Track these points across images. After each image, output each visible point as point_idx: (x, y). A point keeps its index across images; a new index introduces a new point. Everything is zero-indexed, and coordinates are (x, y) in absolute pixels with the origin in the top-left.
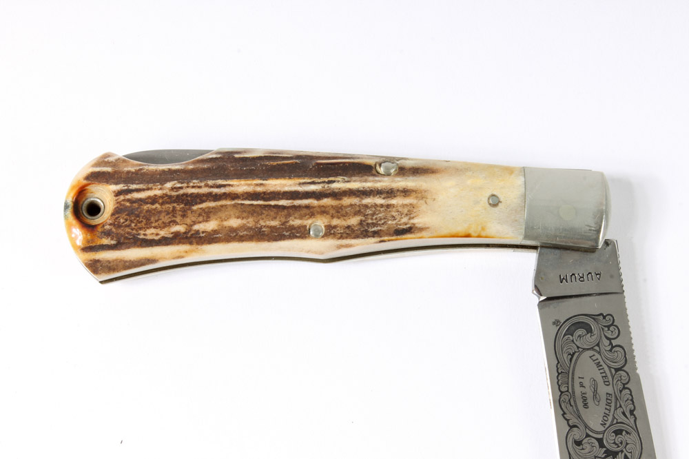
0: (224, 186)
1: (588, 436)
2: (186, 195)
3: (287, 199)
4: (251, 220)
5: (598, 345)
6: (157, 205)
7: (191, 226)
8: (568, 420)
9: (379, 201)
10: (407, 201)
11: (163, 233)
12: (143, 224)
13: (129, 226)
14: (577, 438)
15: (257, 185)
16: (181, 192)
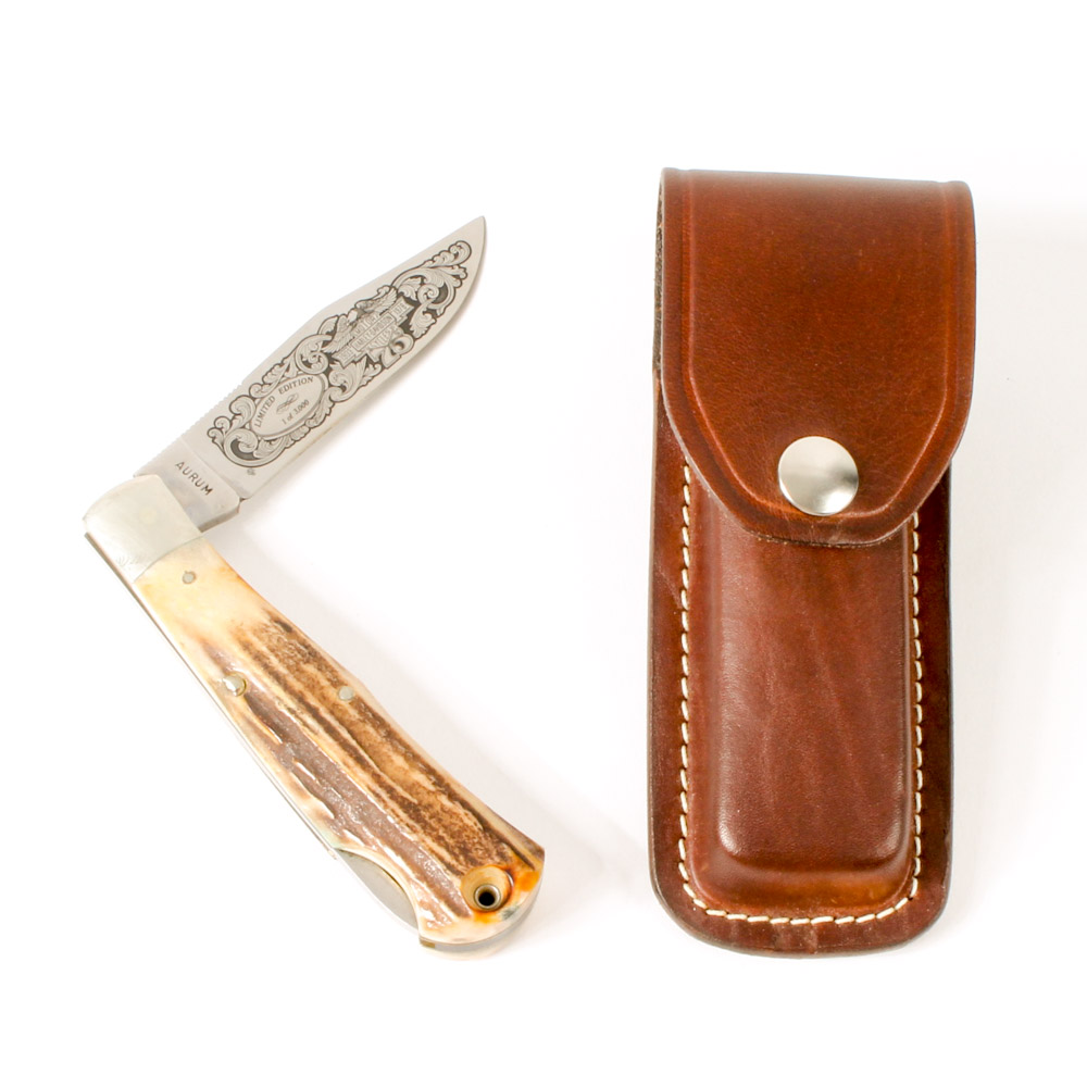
0: (374, 792)
1: (330, 385)
2: (410, 816)
3: (339, 734)
4: (385, 750)
5: (243, 427)
6: (441, 833)
7: (433, 793)
8: (330, 409)
9: (274, 661)
10: (254, 639)
11: (461, 811)
12: (468, 833)
13: (480, 843)
14: (340, 391)
15: (349, 767)
16: (411, 822)
